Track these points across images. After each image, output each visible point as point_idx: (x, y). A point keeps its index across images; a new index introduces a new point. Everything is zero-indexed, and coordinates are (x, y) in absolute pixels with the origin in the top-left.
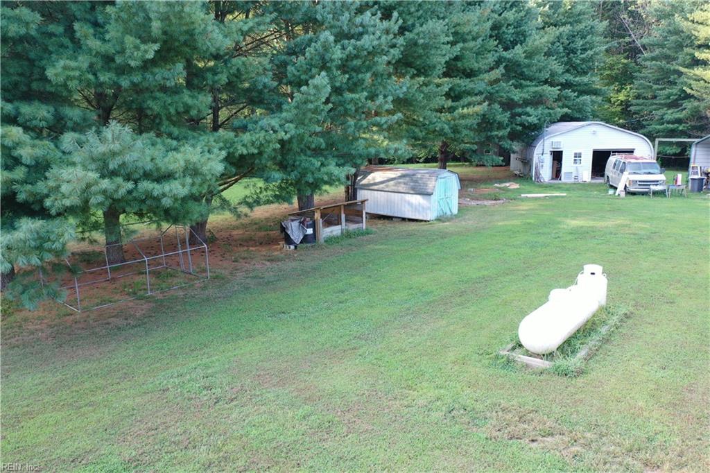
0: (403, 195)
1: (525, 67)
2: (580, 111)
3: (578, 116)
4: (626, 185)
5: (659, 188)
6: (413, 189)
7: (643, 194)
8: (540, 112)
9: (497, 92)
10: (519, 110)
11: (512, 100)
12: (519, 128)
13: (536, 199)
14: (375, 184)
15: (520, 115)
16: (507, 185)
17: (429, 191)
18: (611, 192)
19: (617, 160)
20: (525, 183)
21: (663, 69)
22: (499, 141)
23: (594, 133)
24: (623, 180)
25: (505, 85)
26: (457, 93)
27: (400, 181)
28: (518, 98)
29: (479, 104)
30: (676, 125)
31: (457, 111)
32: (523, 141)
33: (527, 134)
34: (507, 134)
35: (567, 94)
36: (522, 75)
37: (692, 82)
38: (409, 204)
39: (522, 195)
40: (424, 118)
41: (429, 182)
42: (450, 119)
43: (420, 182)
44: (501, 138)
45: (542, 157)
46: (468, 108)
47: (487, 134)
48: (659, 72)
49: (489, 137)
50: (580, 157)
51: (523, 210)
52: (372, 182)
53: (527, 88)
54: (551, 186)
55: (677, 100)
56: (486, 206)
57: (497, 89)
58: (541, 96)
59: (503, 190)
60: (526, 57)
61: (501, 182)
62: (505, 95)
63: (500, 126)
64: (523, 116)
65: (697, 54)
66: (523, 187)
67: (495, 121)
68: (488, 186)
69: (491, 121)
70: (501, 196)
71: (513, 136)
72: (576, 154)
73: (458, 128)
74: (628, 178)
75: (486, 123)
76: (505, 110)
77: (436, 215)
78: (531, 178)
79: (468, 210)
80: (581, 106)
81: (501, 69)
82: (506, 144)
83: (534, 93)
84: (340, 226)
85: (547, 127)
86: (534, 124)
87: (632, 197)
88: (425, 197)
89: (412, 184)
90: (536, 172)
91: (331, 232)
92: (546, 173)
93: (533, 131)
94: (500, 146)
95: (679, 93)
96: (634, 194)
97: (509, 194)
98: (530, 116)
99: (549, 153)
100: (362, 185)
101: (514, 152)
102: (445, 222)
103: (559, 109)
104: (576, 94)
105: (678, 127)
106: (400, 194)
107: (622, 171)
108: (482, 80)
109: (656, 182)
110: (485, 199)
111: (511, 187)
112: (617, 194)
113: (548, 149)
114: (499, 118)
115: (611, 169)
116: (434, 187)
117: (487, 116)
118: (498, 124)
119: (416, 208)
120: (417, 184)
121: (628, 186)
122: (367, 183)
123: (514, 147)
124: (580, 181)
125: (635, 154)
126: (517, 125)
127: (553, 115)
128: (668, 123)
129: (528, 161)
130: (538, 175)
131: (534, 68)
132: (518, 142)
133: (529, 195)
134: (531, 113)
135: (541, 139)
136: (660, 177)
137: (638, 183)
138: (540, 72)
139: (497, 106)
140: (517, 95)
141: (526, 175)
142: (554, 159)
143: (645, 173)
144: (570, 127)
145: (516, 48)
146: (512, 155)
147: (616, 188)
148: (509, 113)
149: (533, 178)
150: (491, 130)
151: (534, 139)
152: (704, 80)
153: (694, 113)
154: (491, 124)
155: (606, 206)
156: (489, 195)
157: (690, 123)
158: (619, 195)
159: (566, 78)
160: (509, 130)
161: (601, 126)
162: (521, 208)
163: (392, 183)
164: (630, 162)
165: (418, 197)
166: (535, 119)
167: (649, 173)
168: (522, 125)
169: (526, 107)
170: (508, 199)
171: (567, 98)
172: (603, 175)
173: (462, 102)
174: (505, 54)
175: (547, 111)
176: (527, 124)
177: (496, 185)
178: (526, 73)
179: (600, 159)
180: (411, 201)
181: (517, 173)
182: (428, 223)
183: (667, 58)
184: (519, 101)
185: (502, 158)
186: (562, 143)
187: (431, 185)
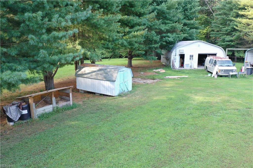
0: (100, 81)
1: (167, 14)
2: (190, 36)
4: (217, 72)
5: (234, 73)
6: (105, 77)
7: (226, 76)
8: (174, 36)
9: (154, 25)
10: (164, 35)
11: (161, 30)
13: (174, 79)
14: (85, 74)
15: (165, 37)
16: (159, 70)
17: (114, 79)
18: (209, 75)
19: (211, 59)
20: (167, 69)
21: (224, 19)
22: (155, 49)
23: (199, 46)
24: (216, 69)
25: (157, 22)
26: (132, 24)
27: (98, 73)
28: (164, 29)
29: (144, 30)
30: (230, 43)
31: (131, 33)
32: (166, 49)
33: (168, 46)
34: (159, 46)
35: (185, 28)
36: (166, 18)
37: (238, 24)
38: (104, 86)
39: (167, 77)
40: (109, 37)
41: (114, 74)
42: (128, 38)
43: (109, 74)
44: (156, 48)
45: (175, 57)
46: (137, 32)
47: (149, 46)
48: (222, 20)
49: (150, 47)
50: (193, 57)
51: (167, 87)
52: (84, 73)
53: (168, 25)
54: (180, 71)
55: (230, 32)
56: (148, 83)
57: (154, 24)
58: (174, 28)
59: (157, 73)
60: (167, 9)
61: (157, 69)
62: (157, 27)
63: (156, 42)
64: (166, 38)
65: (239, 12)
66: (167, 71)
67: (153, 40)
68: (150, 71)
69: (151, 40)
70: (156, 77)
71: (162, 47)
72: (190, 55)
73: (132, 42)
74: (218, 68)
75: (148, 41)
76: (157, 35)
77: (118, 93)
78: (170, 67)
79: (138, 87)
80: (191, 34)
81: (155, 13)
82: (159, 51)
83: (171, 26)
84: (52, 105)
85: (177, 43)
86: (172, 42)
87: (220, 78)
88: (112, 82)
89: (104, 75)
90: (173, 64)
91: (44, 110)
92: (177, 64)
93: (171, 45)
94: (156, 52)
95: (231, 29)
96: (221, 76)
97: (160, 76)
98: (169, 37)
99: (178, 55)
100: (79, 74)
101: (162, 55)
102: (124, 97)
103: (183, 35)
104: (189, 29)
105: (231, 44)
106: (98, 80)
107: (215, 65)
108: (145, 18)
109: (232, 71)
110: (148, 78)
111: (161, 72)
112: (212, 76)
113: (178, 54)
114: (155, 38)
115: (208, 63)
116: (117, 77)
117: (149, 37)
118: (154, 41)
119: (107, 89)
120: (107, 75)
121: (218, 72)
122: (81, 73)
123: (162, 52)
124: (193, 68)
125: (217, 55)
126: (163, 42)
127: (180, 37)
128: (227, 41)
129: (169, 59)
130: (173, 65)
131: (172, 15)
132: (164, 50)
133: (170, 77)
134: (170, 36)
135: (175, 48)
136: (233, 68)
137: (224, 71)
138: (174, 17)
139: (153, 32)
140: (163, 27)
141: (168, 65)
142: (180, 58)
143: (226, 66)
144: (188, 43)
145: (162, 4)
146: (162, 56)
147: (212, 73)
148: (160, 36)
149: (171, 67)
150: (151, 44)
151: (172, 49)
152: (242, 23)
153: (238, 38)
154: (151, 41)
155: (210, 84)
156: (150, 76)
157: (236, 42)
158: (214, 77)
159: (184, 21)
160: (160, 44)
161: (202, 43)
162: (167, 85)
163: (94, 74)
164: (218, 60)
165: (108, 82)
166: (172, 39)
167: (228, 66)
168: (166, 42)
169: (168, 33)
170: (160, 79)
171: (185, 30)
172: (204, 65)
173: (134, 29)
174: (157, 7)
175: (177, 36)
176: (168, 42)
177: (154, 70)
178: (168, 17)
179: (202, 58)
180: (104, 84)
181: (164, 64)
182: (113, 98)
183: (225, 14)
185: (157, 58)
186: (184, 51)
187: (114, 76)
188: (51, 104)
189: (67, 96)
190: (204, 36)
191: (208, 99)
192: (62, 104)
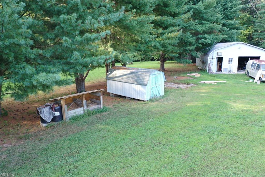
0: (131, 84)
1: (204, 14)
2: (230, 37)
3: (229, 40)
4: (260, 77)
6: (136, 81)
8: (212, 37)
9: (189, 26)
10: (201, 36)
11: (197, 31)
12: (201, 45)
13: (210, 84)
14: (116, 77)
16: (194, 74)
17: (145, 83)
18: (251, 80)
19: (253, 63)
20: (203, 74)
22: (190, 52)
23: (239, 48)
24: (259, 74)
25: (193, 22)
26: (166, 25)
27: (129, 76)
28: (200, 30)
29: (178, 31)
31: (165, 35)
32: (203, 52)
33: (205, 49)
34: (194, 48)
35: (224, 29)
36: (202, 18)
38: (135, 90)
39: (202, 82)
40: (142, 38)
41: (145, 78)
42: (161, 40)
43: (140, 77)
44: (191, 51)
45: (212, 60)
46: (171, 34)
47: (184, 48)
49: (185, 50)
50: (232, 60)
51: (203, 93)
53: (205, 25)
54: (217, 76)
56: (181, 88)
57: (189, 24)
58: (212, 29)
59: (192, 78)
60: (205, 9)
61: (191, 73)
62: (193, 28)
63: (191, 44)
64: (202, 39)
66: (202, 76)
67: (188, 41)
68: (184, 75)
69: (186, 42)
70: (190, 82)
71: (197, 49)
72: (229, 59)
73: (166, 44)
74: (261, 73)
75: (182, 43)
76: (193, 36)
77: (150, 97)
78: (207, 71)
79: (171, 92)
80: (231, 35)
81: (191, 12)
82: (194, 54)
83: (208, 27)
85: (215, 45)
86: (209, 44)
87: (264, 84)
88: (143, 86)
89: (136, 78)
91: (75, 112)
92: (214, 68)
93: (208, 47)
94: (191, 54)
97: (195, 80)
98: (206, 39)
99: (216, 58)
101: (198, 58)
102: (155, 102)
103: (221, 36)
104: (228, 29)
106: (129, 84)
107: (258, 69)
108: (180, 18)
110: (182, 83)
111: (196, 76)
112: (255, 82)
113: (215, 56)
114: (190, 40)
115: (250, 67)
116: (148, 81)
118: (189, 43)
119: (138, 93)
120: (138, 78)
121: (261, 77)
122: (112, 76)
123: (198, 55)
124: (232, 73)
125: (261, 59)
126: (199, 44)
127: (218, 39)
129: (205, 62)
130: (210, 69)
131: (209, 14)
132: (200, 52)
133: (206, 82)
134: (207, 38)
135: (212, 51)
138: (212, 17)
139: (189, 33)
140: (200, 28)
141: (203, 69)
142: (218, 61)
144: (227, 45)
145: (199, 3)
146: (197, 59)
147: (254, 79)
148: (195, 37)
149: (208, 71)
150: (186, 46)
151: (208, 51)
155: (251, 90)
156: (184, 80)
159: (223, 21)
160: (195, 46)
161: (243, 44)
162: (202, 91)
163: (125, 77)
164: (262, 64)
165: (139, 86)
166: (209, 40)
168: (202, 44)
169: (204, 34)
170: (194, 84)
171: (224, 31)
172: (245, 70)
173: (168, 30)
174: (193, 6)
175: (215, 37)
176: (205, 44)
177: (188, 74)
178: (205, 17)
179: (243, 62)
180: (135, 88)
181: (199, 67)
182: (144, 102)
184: (201, 31)
185: (192, 61)
186: (222, 53)
187: (146, 80)
188: (82, 107)
189: (98, 99)
190: (245, 37)
191: (248, 107)
192: (93, 107)
